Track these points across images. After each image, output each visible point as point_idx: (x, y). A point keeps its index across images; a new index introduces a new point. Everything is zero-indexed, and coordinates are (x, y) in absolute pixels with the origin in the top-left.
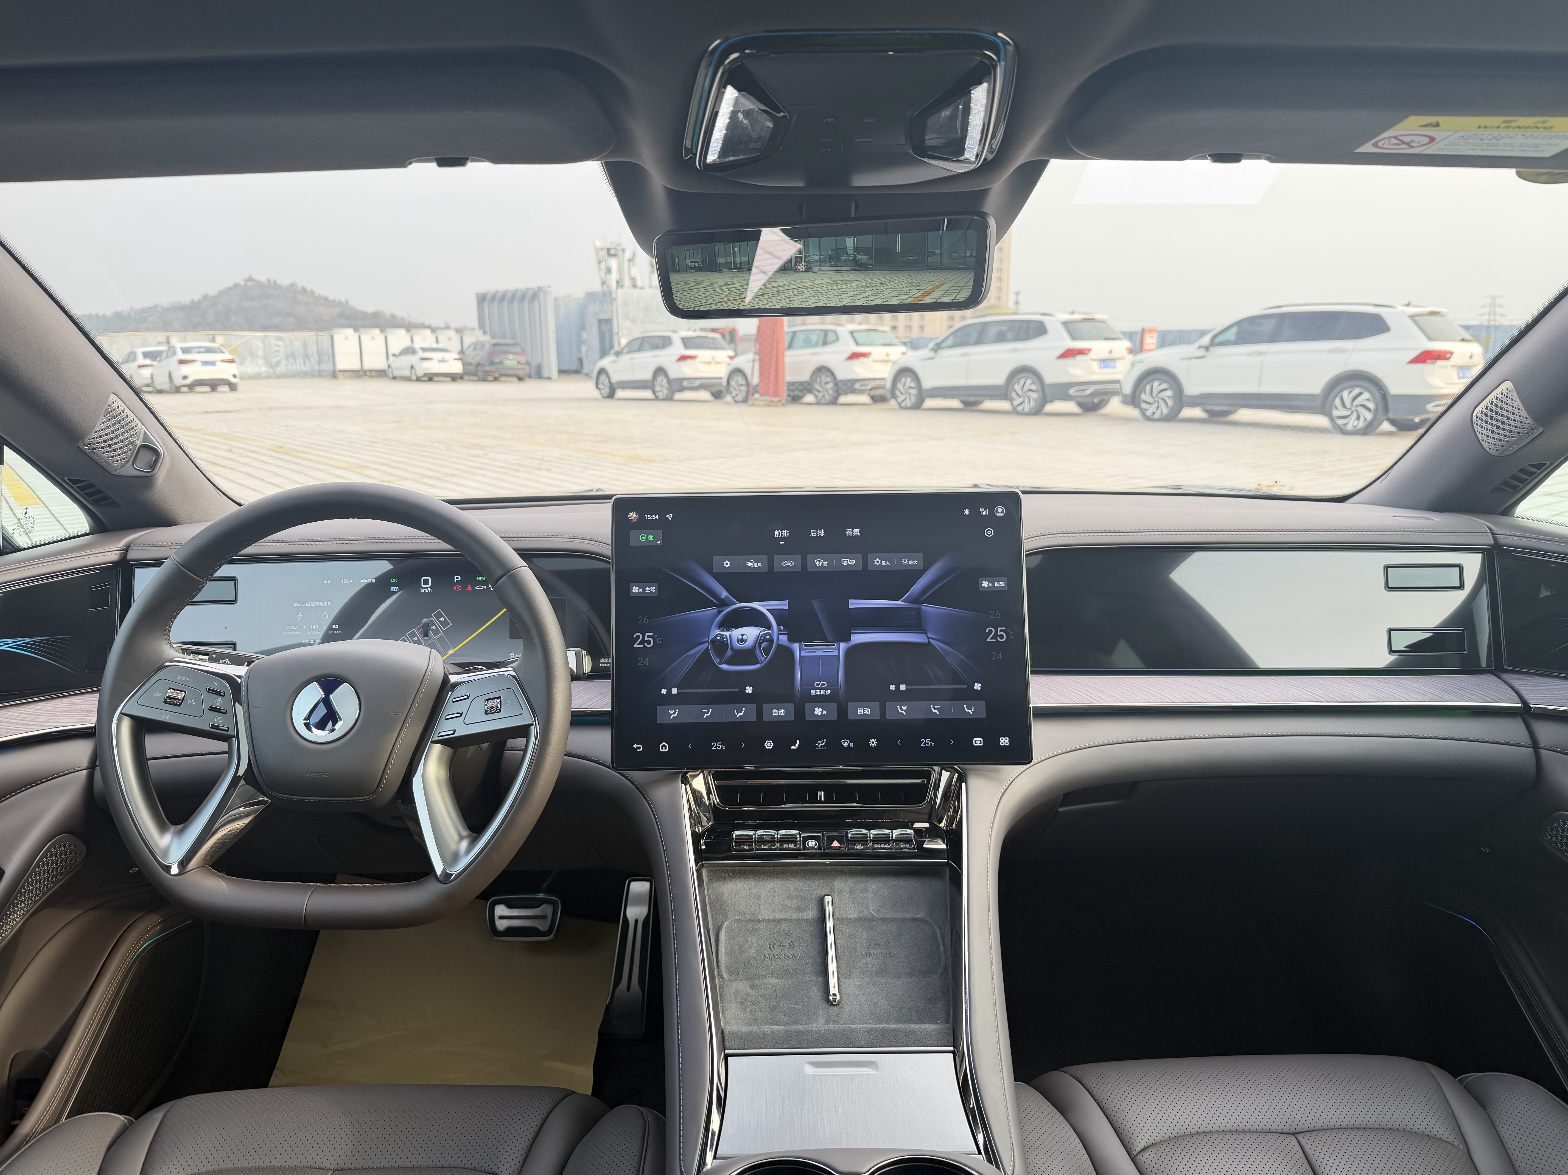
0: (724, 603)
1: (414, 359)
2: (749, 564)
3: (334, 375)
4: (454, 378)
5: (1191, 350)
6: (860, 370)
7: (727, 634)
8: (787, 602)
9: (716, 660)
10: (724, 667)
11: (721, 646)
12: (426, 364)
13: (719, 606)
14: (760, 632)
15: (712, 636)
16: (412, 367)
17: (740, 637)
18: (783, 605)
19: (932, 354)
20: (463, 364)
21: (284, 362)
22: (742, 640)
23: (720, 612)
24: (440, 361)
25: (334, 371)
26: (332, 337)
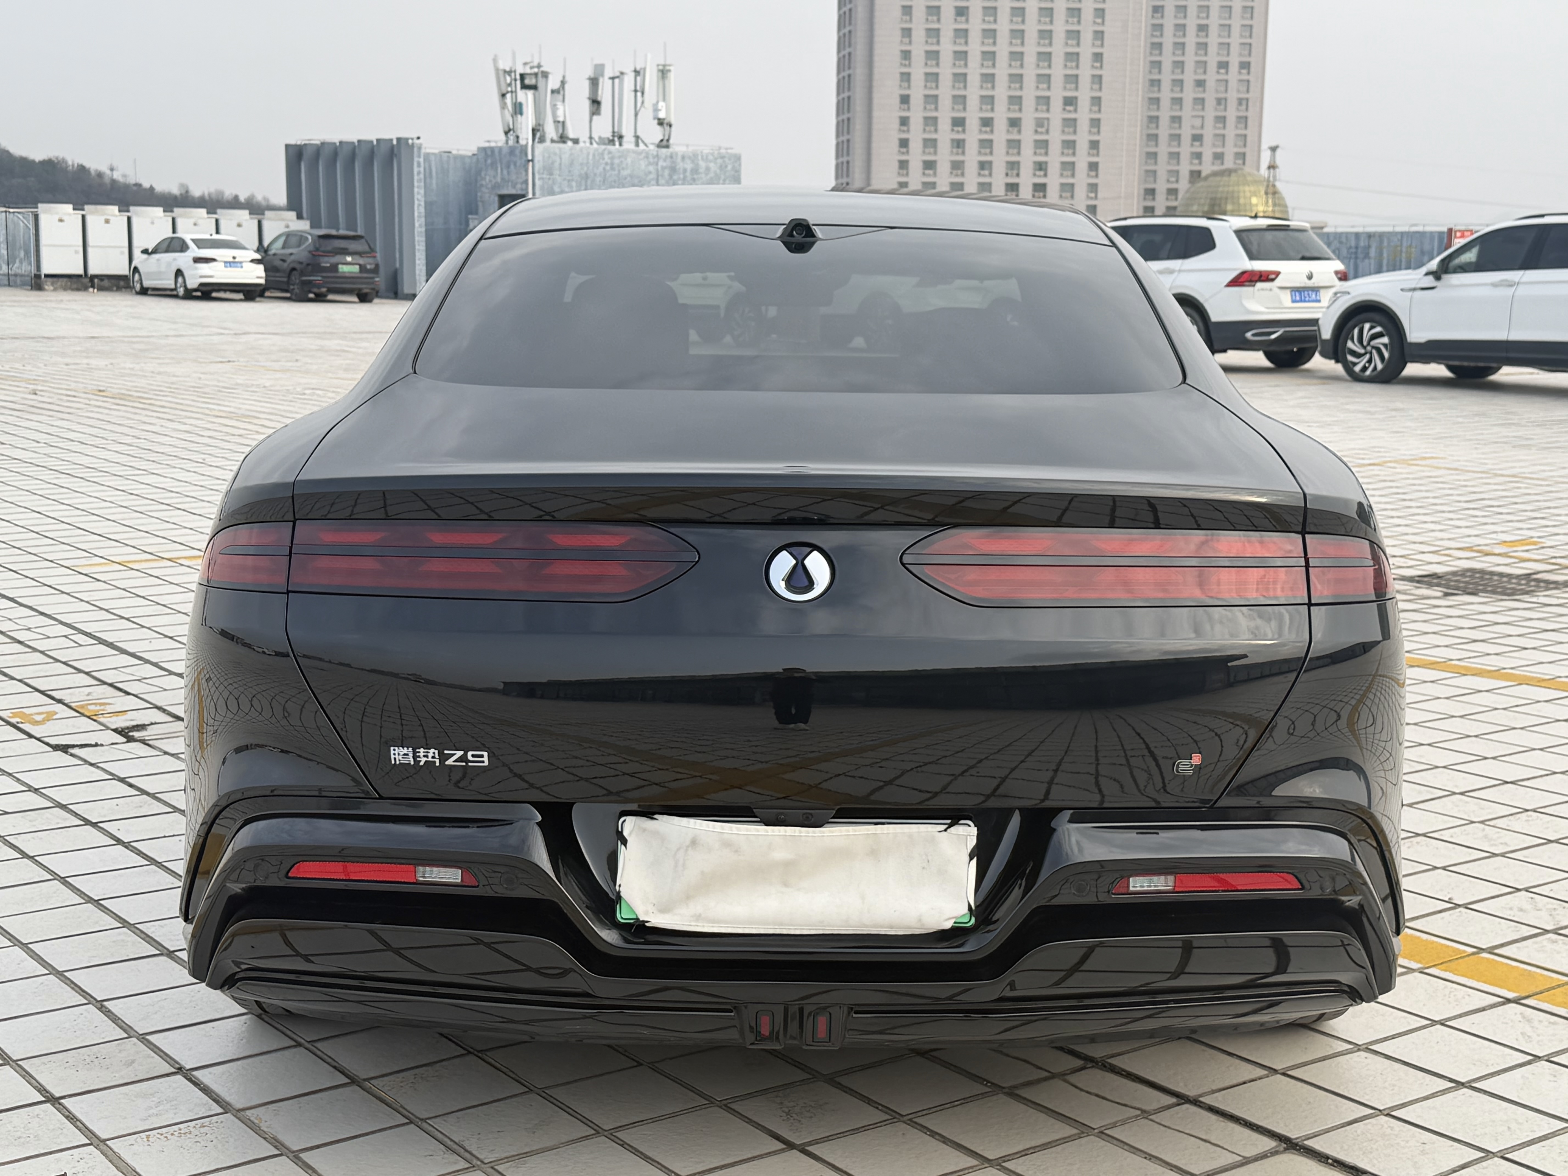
1: (182, 260)
3: (38, 282)
4: (250, 293)
20: (266, 270)
24: (228, 264)
25: (38, 276)
26: (36, 217)
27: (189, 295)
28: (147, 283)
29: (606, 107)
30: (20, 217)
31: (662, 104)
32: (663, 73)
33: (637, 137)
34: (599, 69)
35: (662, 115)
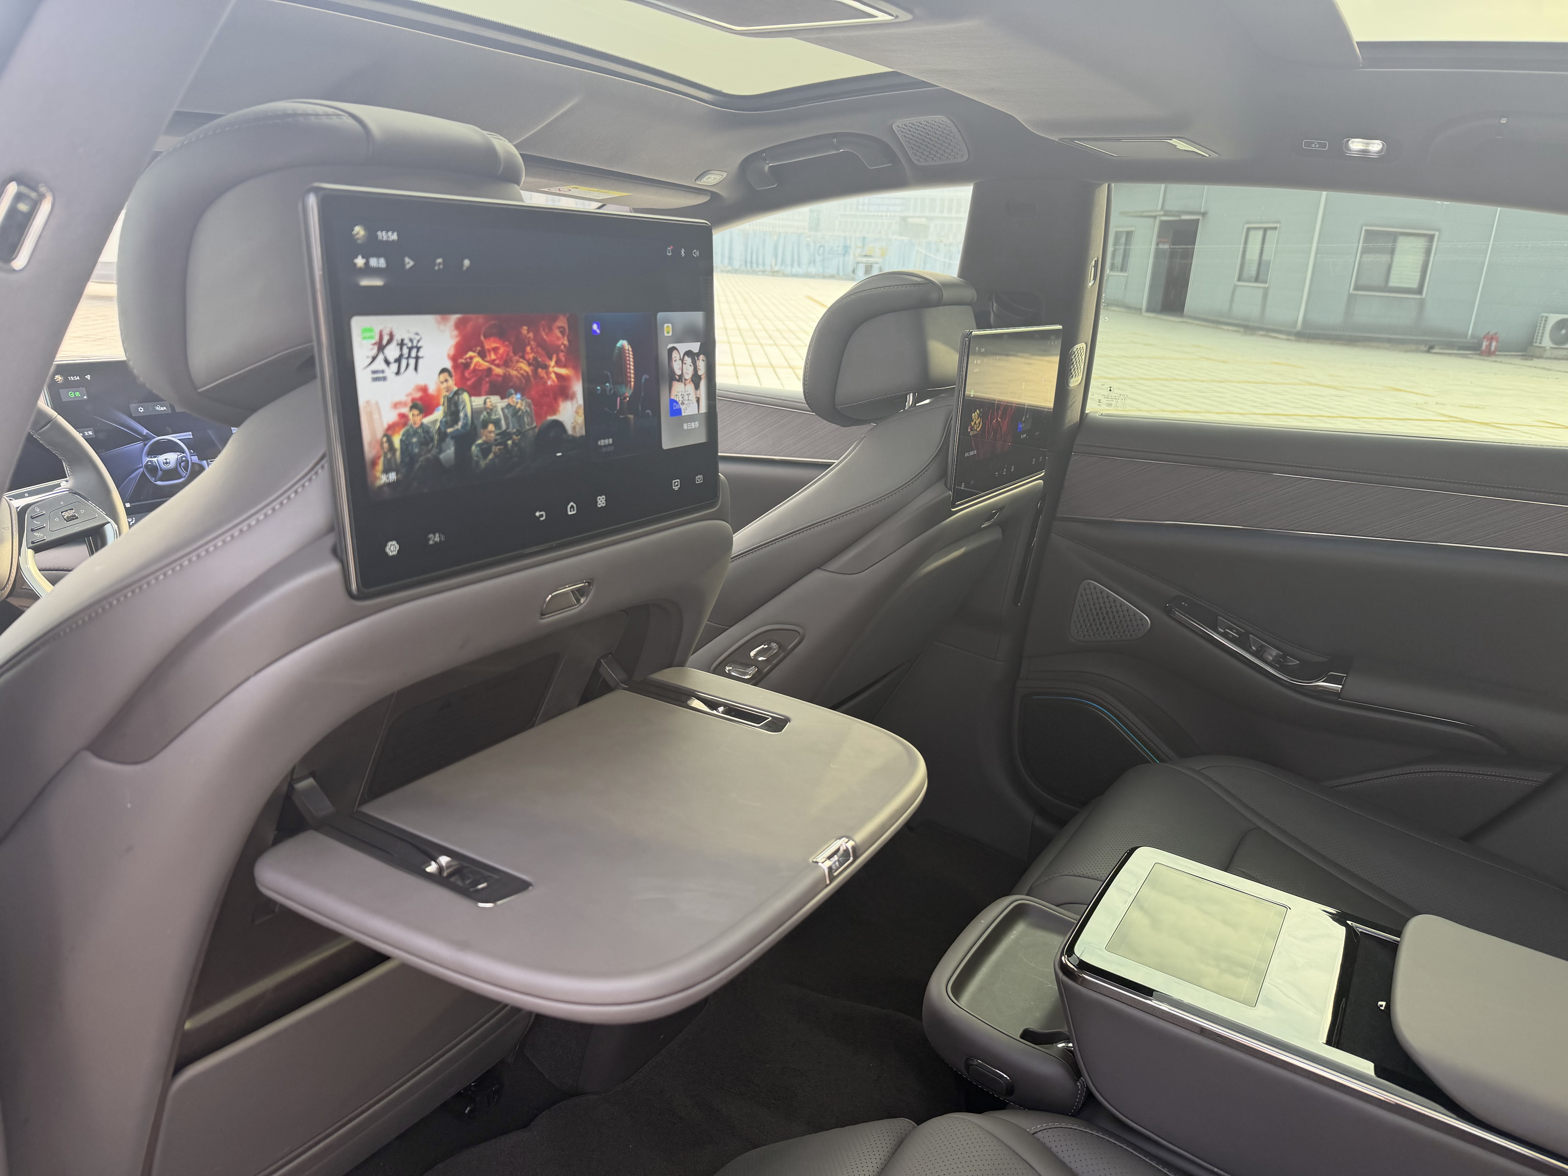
0: (146, 439)
2: (157, 408)
7: (155, 459)
8: (191, 433)
9: (152, 480)
10: (159, 483)
11: (153, 469)
13: (143, 441)
14: (178, 456)
15: (144, 463)
17: (165, 461)
18: (189, 435)
22: (167, 463)
23: (145, 445)
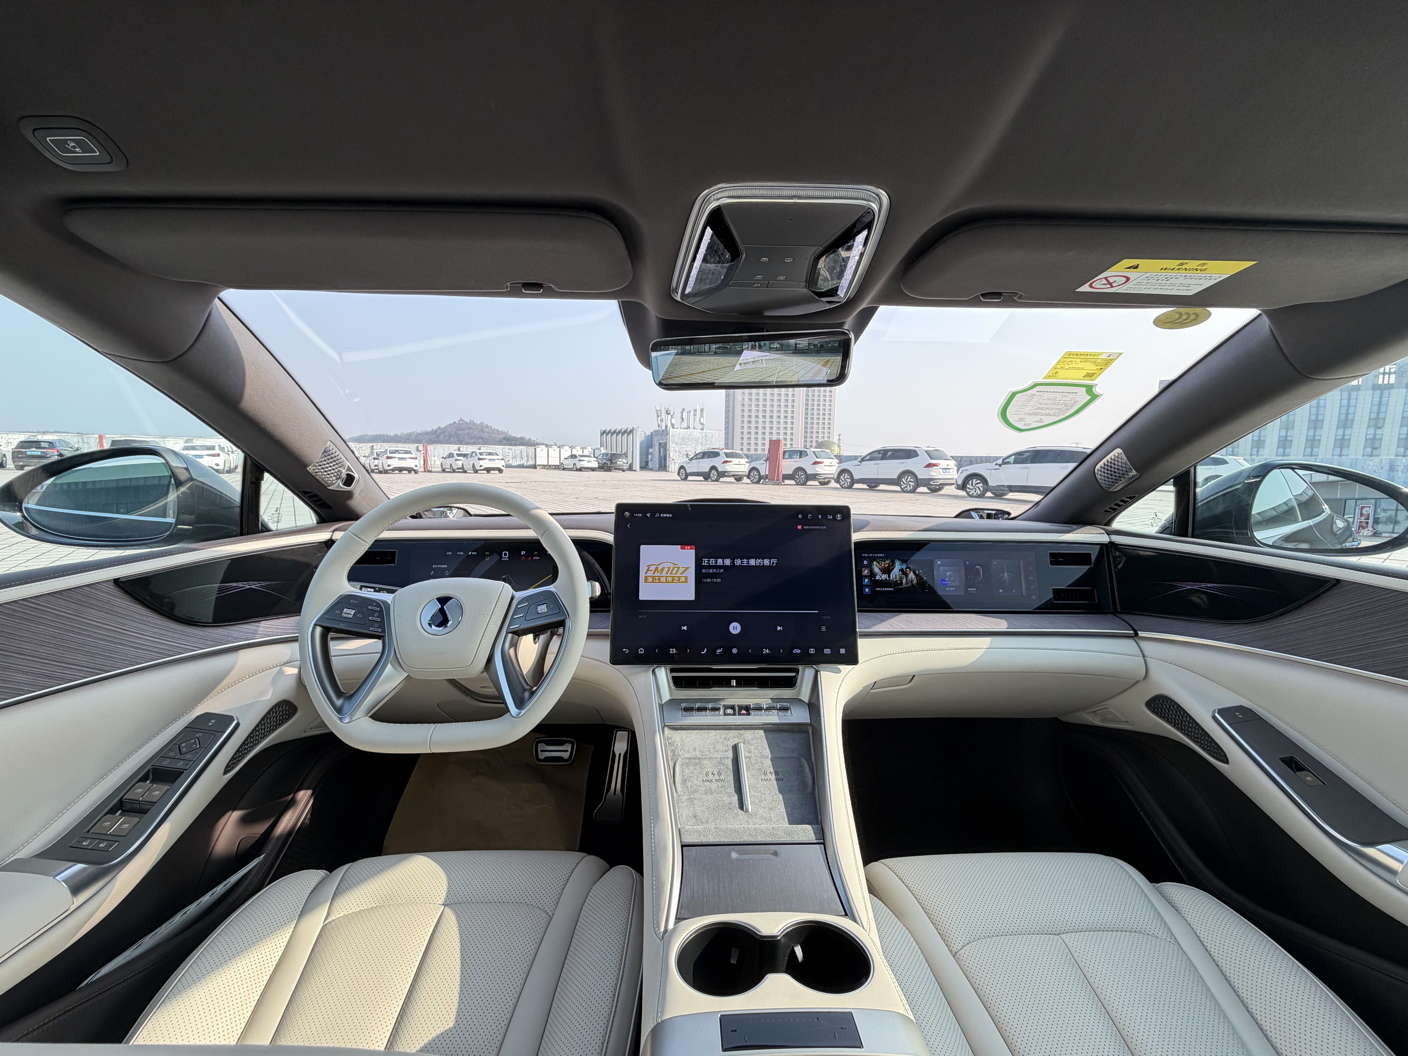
1: (576, 461)
3: (534, 467)
4: (593, 469)
5: (993, 465)
6: (819, 469)
12: (582, 463)
16: (574, 464)
19: (859, 463)
20: (599, 463)
21: (511, 460)
24: (588, 462)
25: (535, 465)
26: (535, 449)
27: (577, 470)
28: (565, 467)
29: (685, 421)
30: (531, 449)
31: (702, 419)
32: (702, 410)
33: (694, 428)
34: (683, 410)
35: (702, 422)
